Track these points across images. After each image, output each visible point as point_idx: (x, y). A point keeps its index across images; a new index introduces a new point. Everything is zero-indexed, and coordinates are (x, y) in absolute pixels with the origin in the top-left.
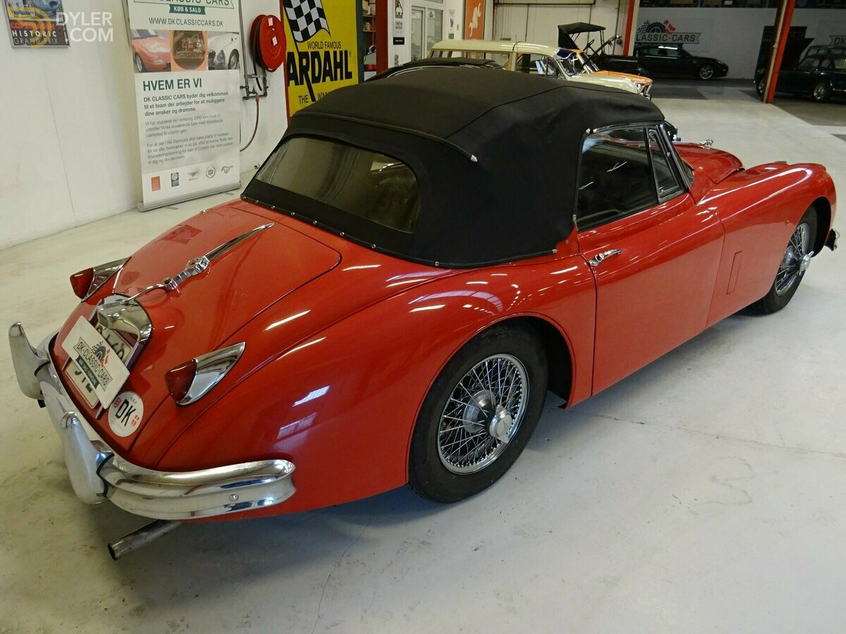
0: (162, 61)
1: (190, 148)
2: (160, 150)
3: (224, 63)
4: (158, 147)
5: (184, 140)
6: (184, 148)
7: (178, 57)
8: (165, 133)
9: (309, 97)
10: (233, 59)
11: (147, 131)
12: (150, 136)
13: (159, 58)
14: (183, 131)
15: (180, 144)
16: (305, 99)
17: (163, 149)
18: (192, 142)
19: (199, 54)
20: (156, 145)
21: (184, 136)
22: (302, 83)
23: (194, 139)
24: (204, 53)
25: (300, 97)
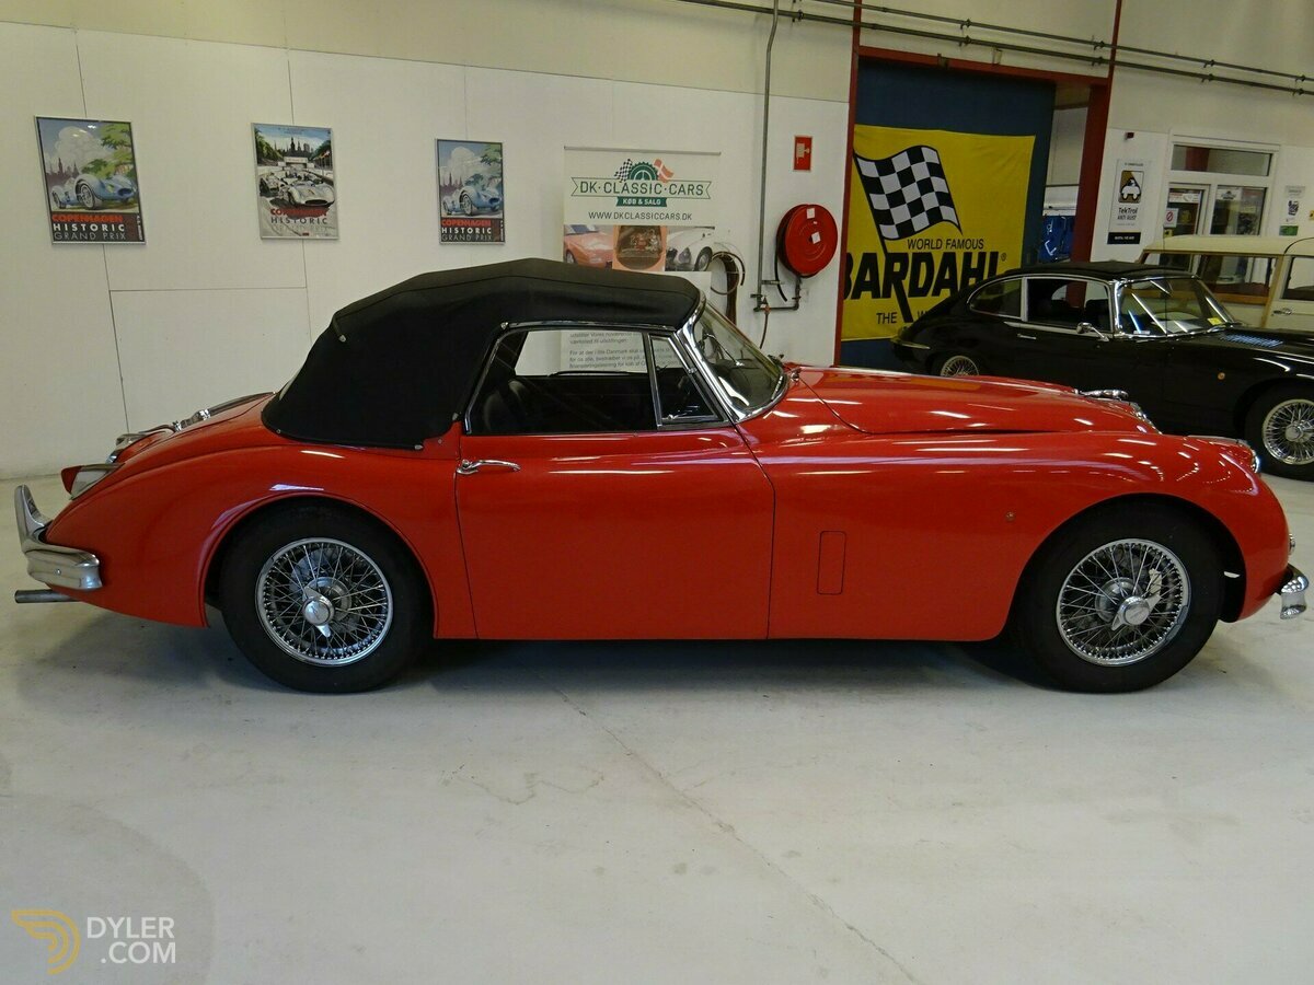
0: (600, 260)
1: (630, 361)
2: (587, 360)
3: (689, 263)
4: (585, 356)
5: (622, 352)
6: (621, 360)
7: (622, 256)
8: (596, 341)
9: (899, 315)
10: (703, 259)
11: (572, 336)
12: (575, 342)
13: (598, 257)
14: (623, 341)
15: (616, 355)
16: (891, 318)
17: (591, 359)
18: (633, 355)
19: (653, 252)
20: (581, 353)
21: (622, 347)
22: (887, 295)
23: (636, 351)
24: (660, 251)
25: (879, 314)
